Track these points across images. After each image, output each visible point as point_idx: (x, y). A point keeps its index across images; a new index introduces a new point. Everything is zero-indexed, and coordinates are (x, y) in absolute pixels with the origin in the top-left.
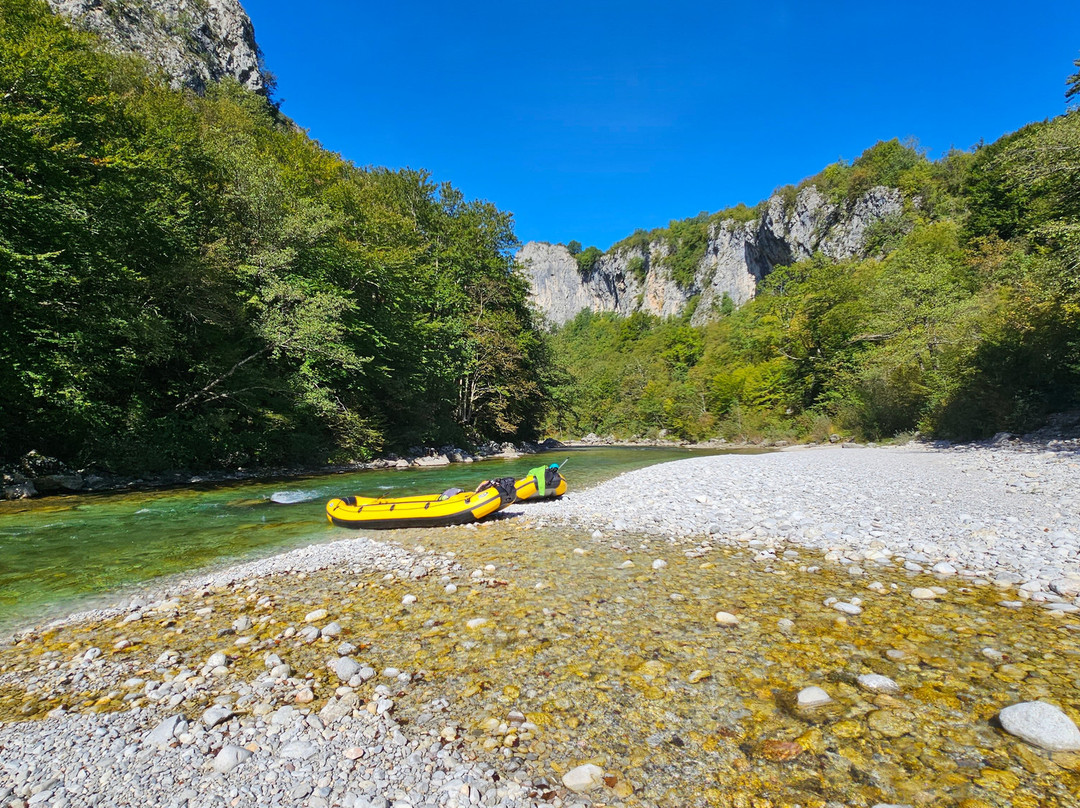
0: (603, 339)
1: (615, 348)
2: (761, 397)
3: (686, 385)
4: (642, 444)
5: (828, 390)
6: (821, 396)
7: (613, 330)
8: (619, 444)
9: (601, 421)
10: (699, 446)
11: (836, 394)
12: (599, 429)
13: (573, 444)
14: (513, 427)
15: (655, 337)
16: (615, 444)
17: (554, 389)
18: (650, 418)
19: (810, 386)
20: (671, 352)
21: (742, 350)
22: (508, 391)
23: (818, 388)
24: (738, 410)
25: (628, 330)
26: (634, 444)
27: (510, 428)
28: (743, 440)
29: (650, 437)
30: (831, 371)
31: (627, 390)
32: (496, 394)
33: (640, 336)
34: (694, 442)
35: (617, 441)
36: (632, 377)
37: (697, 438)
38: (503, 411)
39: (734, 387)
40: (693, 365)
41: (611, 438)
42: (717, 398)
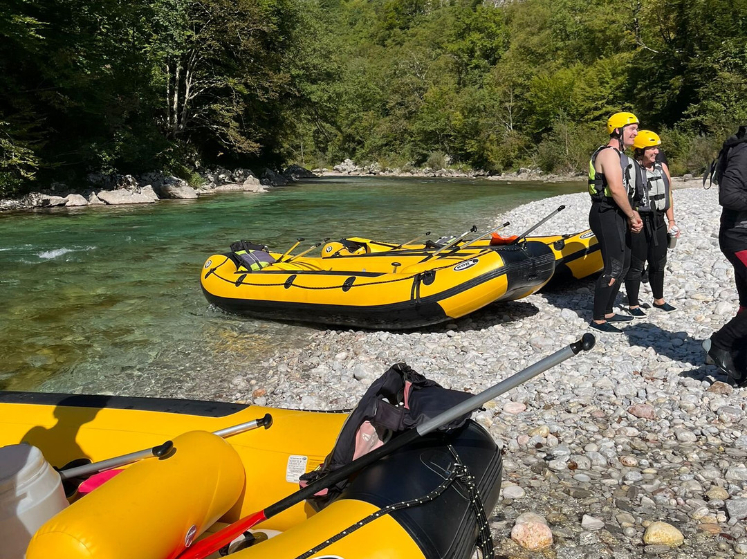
0: (358, 26)
1: (375, 40)
2: (596, 109)
3: (485, 92)
4: (421, 175)
5: (705, 98)
6: (693, 108)
7: (373, 14)
8: (387, 174)
9: (360, 143)
10: (504, 177)
11: (717, 105)
12: (358, 154)
13: (325, 174)
14: (254, 144)
15: (433, 25)
16: (381, 173)
17: (314, 87)
18: (431, 138)
19: (678, 92)
20: (466, 44)
21: (568, 42)
22: (246, 85)
23: (689, 95)
24: (563, 127)
25: (394, 13)
26: (408, 174)
27: (248, 146)
28: (570, 170)
29: (432, 166)
30: (712, 70)
31: (397, 97)
32: (227, 91)
33: (412, 24)
34: (497, 173)
35: (384, 171)
36: (407, 79)
37: (502, 167)
38: (237, 118)
39: (557, 95)
40: (494, 63)
41: (375, 167)
42: (531, 111)
